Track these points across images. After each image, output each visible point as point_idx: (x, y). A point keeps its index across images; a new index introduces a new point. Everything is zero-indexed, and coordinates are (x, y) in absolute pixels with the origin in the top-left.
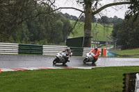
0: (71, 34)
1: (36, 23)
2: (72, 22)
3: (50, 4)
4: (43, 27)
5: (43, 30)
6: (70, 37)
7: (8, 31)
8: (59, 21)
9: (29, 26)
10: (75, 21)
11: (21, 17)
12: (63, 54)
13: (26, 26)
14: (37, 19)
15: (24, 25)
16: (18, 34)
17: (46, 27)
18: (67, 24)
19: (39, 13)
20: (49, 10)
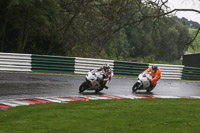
0: (190, 49)
1: (139, 31)
2: (191, 31)
3: (161, 3)
4: (149, 37)
5: (148, 42)
6: (188, 52)
7: (99, 41)
8: (172, 29)
9: (129, 36)
10: (196, 30)
11: (118, 22)
12: (98, 74)
13: (125, 36)
14: (141, 26)
15: (122, 34)
16: (114, 47)
17: (152, 38)
18: (184, 33)
19: (145, 17)
20: (159, 12)
